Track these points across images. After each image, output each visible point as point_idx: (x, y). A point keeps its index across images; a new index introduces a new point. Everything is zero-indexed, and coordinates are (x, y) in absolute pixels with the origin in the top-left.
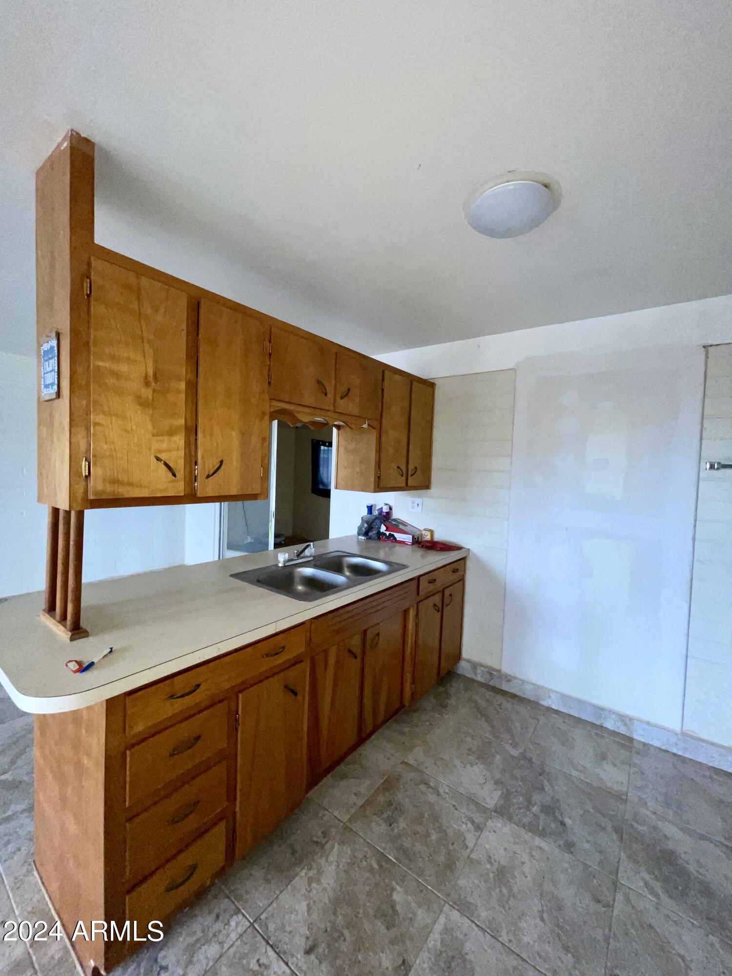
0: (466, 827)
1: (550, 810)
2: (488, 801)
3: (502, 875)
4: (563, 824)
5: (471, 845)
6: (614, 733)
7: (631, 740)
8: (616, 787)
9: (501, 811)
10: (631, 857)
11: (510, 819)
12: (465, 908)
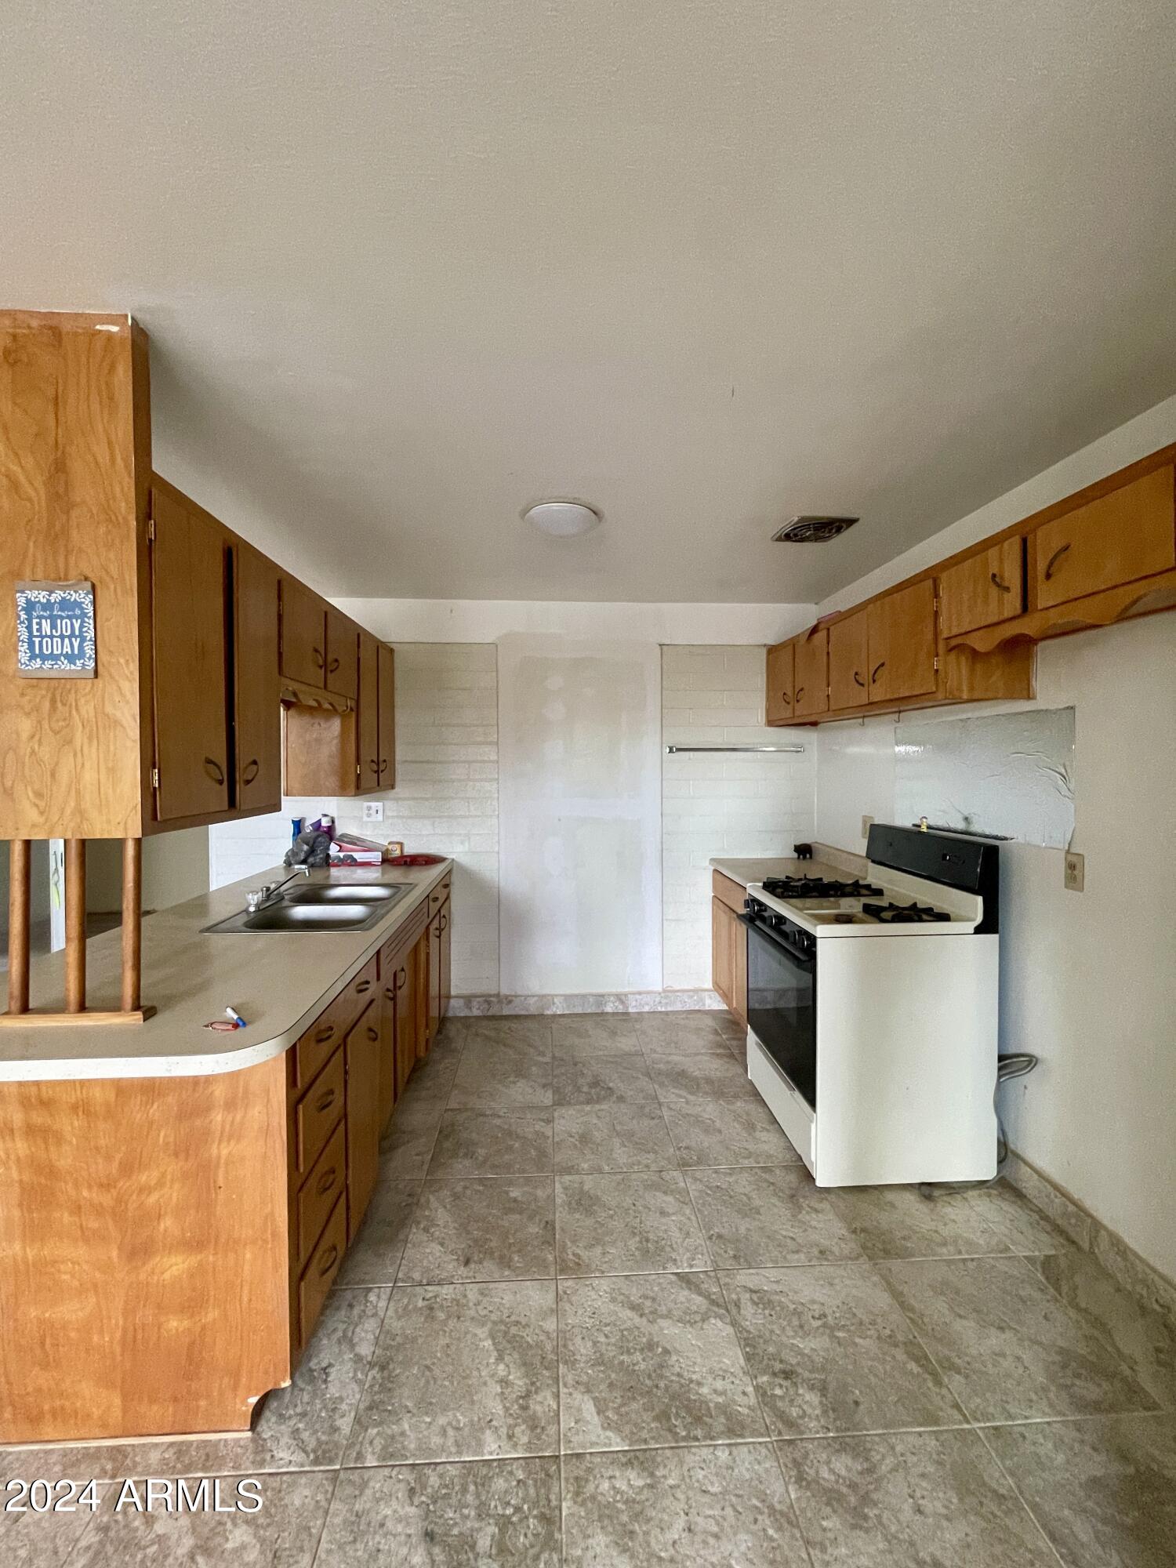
0: (539, 1126)
1: (595, 1084)
2: (546, 1101)
3: (584, 1139)
4: (610, 1089)
5: (550, 1134)
6: (614, 1014)
7: (627, 1014)
8: (633, 1049)
9: (560, 1102)
10: (662, 1085)
11: (569, 1103)
12: (569, 1170)
